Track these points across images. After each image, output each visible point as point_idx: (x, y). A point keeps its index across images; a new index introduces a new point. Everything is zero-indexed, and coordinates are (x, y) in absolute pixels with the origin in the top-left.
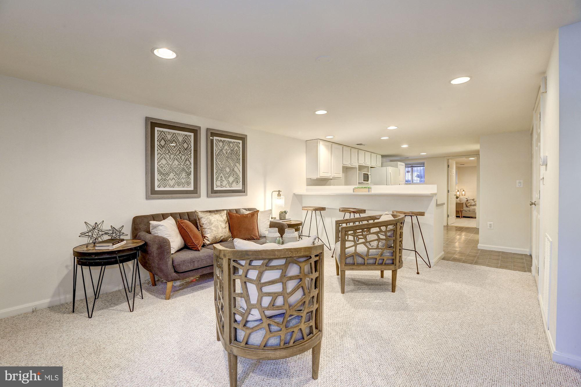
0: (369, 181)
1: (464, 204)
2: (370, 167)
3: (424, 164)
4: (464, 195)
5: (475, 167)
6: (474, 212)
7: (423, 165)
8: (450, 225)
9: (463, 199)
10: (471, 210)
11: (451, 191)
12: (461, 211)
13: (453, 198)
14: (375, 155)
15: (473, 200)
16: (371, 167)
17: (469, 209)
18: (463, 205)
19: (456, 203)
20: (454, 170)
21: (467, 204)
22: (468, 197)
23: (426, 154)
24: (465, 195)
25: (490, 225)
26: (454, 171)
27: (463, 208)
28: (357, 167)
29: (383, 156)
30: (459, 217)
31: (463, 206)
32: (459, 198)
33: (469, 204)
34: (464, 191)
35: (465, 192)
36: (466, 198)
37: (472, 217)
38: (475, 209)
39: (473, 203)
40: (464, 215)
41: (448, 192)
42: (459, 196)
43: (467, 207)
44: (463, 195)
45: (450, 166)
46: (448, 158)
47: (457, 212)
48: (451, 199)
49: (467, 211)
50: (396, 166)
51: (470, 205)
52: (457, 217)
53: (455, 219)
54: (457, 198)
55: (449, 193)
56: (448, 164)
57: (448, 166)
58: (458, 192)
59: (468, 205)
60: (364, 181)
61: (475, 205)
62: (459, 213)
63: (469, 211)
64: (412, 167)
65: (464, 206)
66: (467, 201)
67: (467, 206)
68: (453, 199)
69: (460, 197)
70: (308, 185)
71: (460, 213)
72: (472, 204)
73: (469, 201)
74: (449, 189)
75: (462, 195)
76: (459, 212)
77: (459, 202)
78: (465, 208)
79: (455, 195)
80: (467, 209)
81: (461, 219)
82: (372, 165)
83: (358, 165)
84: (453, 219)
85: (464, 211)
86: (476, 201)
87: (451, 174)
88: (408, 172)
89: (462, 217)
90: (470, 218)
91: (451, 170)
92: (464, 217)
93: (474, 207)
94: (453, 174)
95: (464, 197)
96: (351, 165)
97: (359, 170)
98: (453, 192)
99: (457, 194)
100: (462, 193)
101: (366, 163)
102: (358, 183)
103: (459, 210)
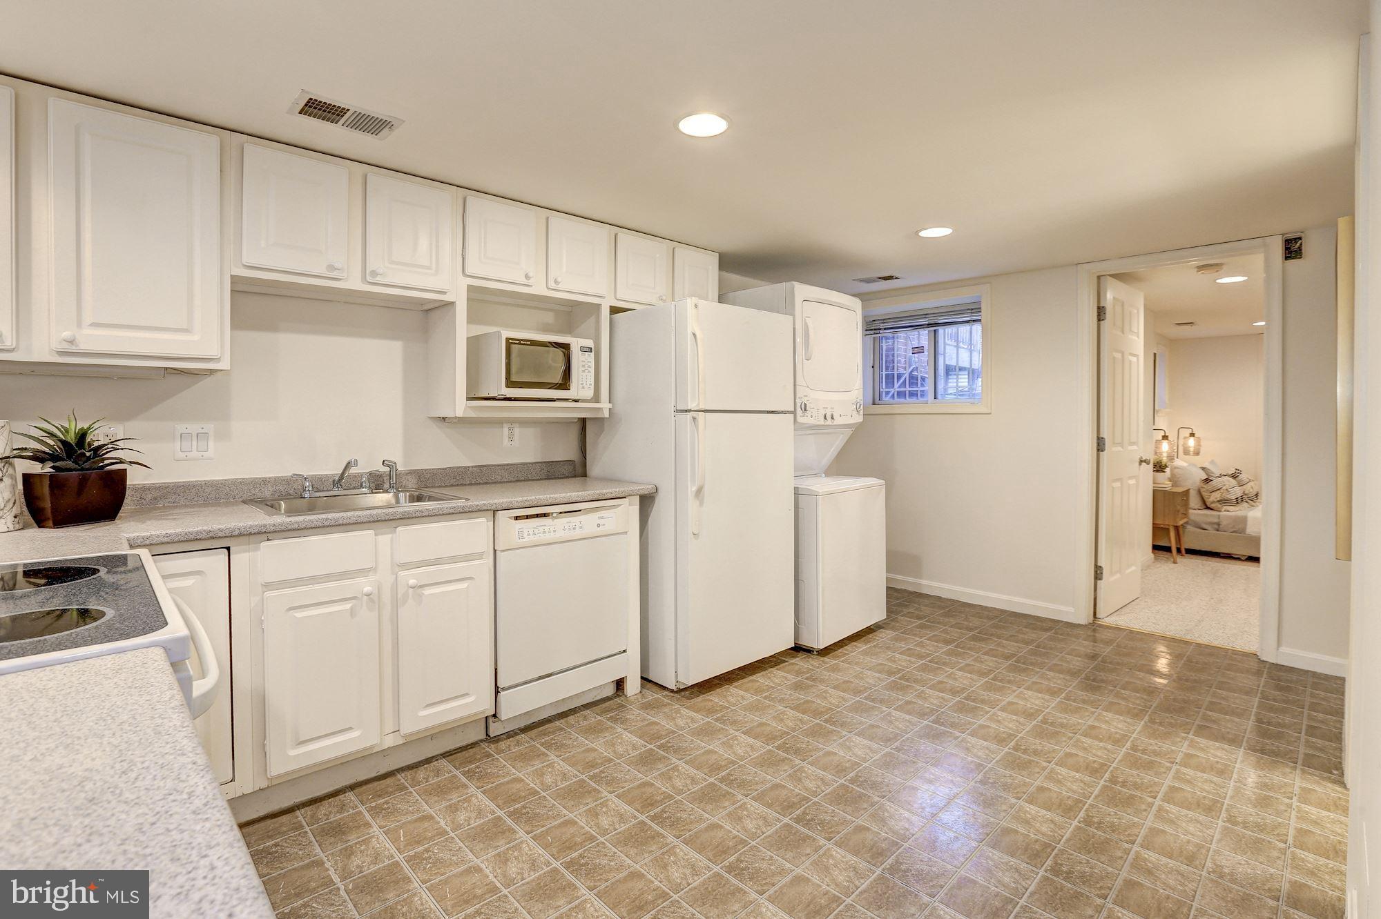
0: (576, 386)
1: (1193, 494)
2: (605, 312)
3: (979, 310)
4: (1192, 449)
6: (1240, 531)
7: (970, 313)
8: (1108, 621)
9: (1189, 469)
10: (1224, 523)
11: (1117, 444)
12: (1177, 528)
13: (1130, 478)
14: (659, 247)
15: (1234, 476)
16: (615, 310)
17: (1216, 520)
18: (1187, 501)
19: (1154, 491)
20: (1137, 335)
21: (1204, 494)
22: (1212, 462)
24: (1197, 453)
26: (1136, 343)
27: (1186, 515)
28: (457, 297)
29: (731, 263)
30: (1167, 549)
31: (1186, 506)
32: (1167, 470)
33: (1216, 496)
34: (1192, 435)
35: (1198, 440)
36: (1203, 469)
37: (1229, 557)
38: (1246, 518)
39: (1238, 492)
40: (1188, 543)
41: (1100, 445)
42: (1171, 458)
43: (1207, 508)
44: (1191, 453)
45: (1109, 313)
46: (1099, 269)
47: (1158, 530)
48: (1117, 485)
49: (1205, 527)
50: (787, 307)
51: (1223, 501)
52: (1156, 548)
53: (1146, 568)
54: (1159, 467)
55: (1104, 455)
56: (1099, 304)
57: (1099, 315)
59: (1211, 499)
61: (1244, 501)
62: (1168, 535)
63: (1218, 527)
64: (929, 325)
65: (1194, 501)
66: (1207, 481)
67: (1204, 502)
68: (1132, 482)
69: (1179, 462)
71: (1172, 534)
72: (1229, 497)
73: (1216, 482)
74: (1106, 434)
75: (1186, 452)
76: (1168, 529)
77: (1167, 485)
78: (1196, 513)
79: (1141, 462)
80: (1207, 515)
81: (1175, 562)
82: (625, 296)
83: (470, 289)
84: (1134, 568)
85: (1189, 527)
86: (1248, 480)
87: (1118, 356)
88: (916, 351)
89: (1179, 551)
90: (1218, 559)
91: (1119, 333)
92: (1191, 552)
93: (1237, 509)
94: (1132, 354)
95: (1194, 465)
96: (369, 278)
97: (471, 320)
98: (1135, 447)
99: (1161, 453)
100: (1183, 445)
101: (556, 282)
102: (469, 399)
103: (1168, 522)
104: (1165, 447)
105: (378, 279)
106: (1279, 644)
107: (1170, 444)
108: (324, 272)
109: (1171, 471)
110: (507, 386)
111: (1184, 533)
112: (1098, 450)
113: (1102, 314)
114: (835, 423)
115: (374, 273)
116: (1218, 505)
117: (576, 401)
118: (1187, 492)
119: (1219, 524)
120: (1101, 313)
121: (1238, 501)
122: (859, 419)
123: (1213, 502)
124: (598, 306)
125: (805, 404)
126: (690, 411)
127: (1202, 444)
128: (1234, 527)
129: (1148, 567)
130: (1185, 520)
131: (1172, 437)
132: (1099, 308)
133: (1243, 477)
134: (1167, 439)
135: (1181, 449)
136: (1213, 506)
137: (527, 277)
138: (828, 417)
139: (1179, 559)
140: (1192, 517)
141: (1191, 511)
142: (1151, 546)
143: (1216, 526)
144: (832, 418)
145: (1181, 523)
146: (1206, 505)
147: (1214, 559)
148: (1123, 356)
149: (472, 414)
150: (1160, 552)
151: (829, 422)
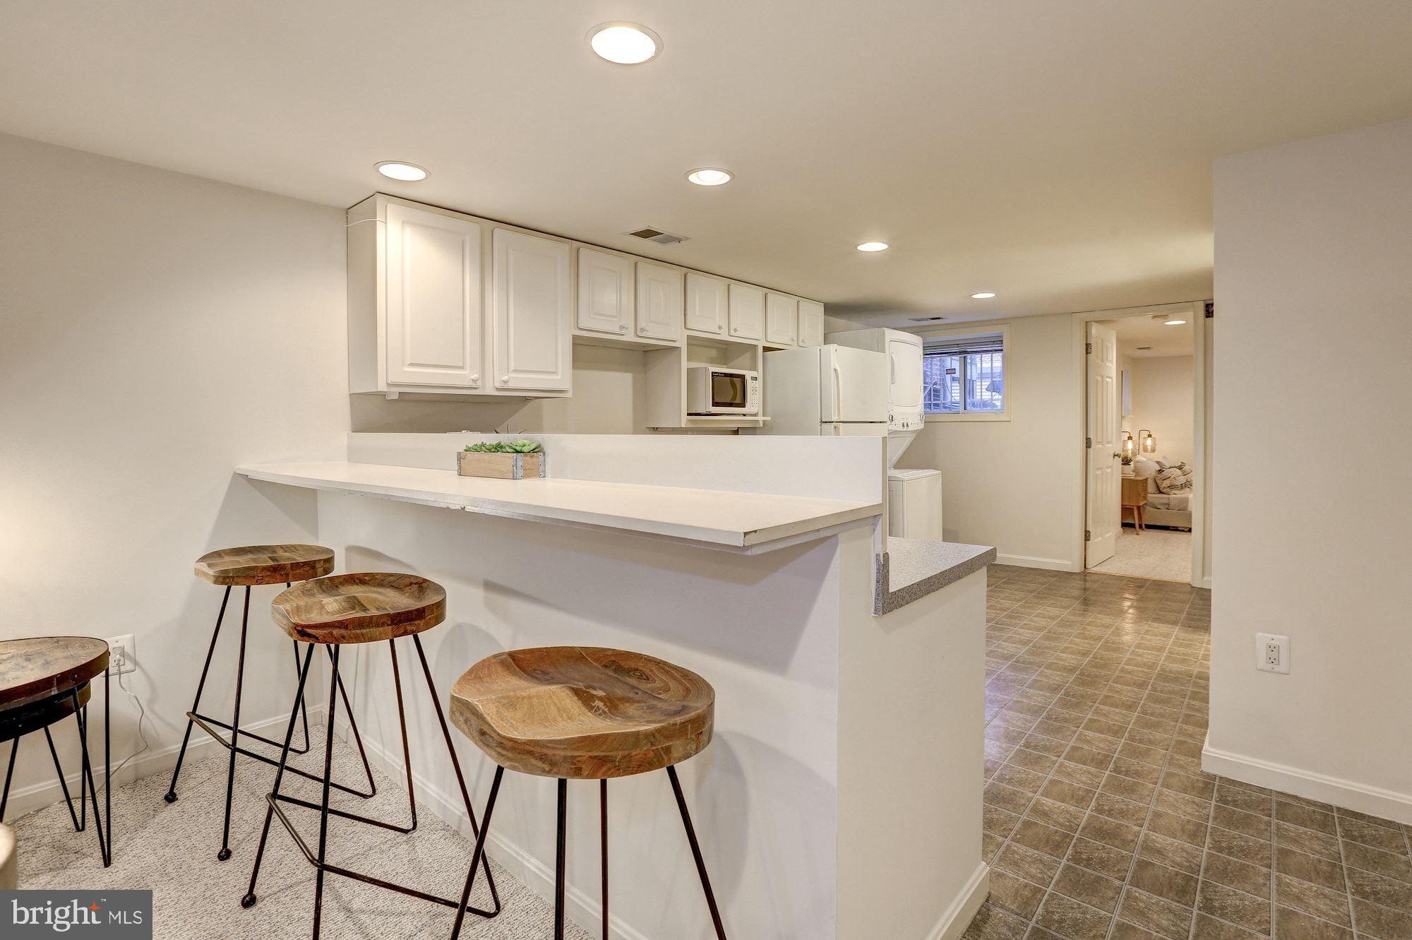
0: (748, 404)
1: (1150, 482)
2: (760, 350)
3: (1001, 341)
4: (1149, 447)
5: (1190, 356)
6: (1183, 509)
7: (994, 344)
8: (1095, 569)
9: (1147, 462)
10: (1172, 503)
11: (1098, 443)
12: (1139, 508)
13: (1108, 467)
14: (791, 302)
15: (1180, 468)
16: (766, 349)
17: (1167, 502)
18: (1146, 486)
19: (1122, 479)
20: (1112, 362)
21: (1158, 482)
22: (1164, 457)
23: (993, 295)
24: (1153, 451)
25: (1271, 648)
26: (1110, 367)
27: (1145, 498)
28: (682, 344)
30: (1133, 526)
31: (1145, 489)
32: (1132, 463)
33: (1167, 483)
34: (1150, 436)
35: (1154, 441)
36: (1158, 462)
37: (1176, 529)
38: (1186, 500)
39: (1182, 480)
40: (1146, 521)
41: (1088, 443)
42: (1134, 454)
43: (1161, 492)
44: (1149, 450)
45: (1093, 347)
46: (1087, 316)
47: (1126, 511)
48: (1099, 472)
49: (1159, 507)
51: (1172, 487)
52: (1124, 525)
53: (1117, 538)
54: (1126, 461)
55: (1090, 450)
56: (1087, 341)
57: (1087, 350)
58: (1130, 442)
59: (1163, 485)
60: (715, 404)
61: (1187, 485)
62: (1133, 514)
63: (1168, 506)
65: (1151, 487)
66: (1160, 471)
67: (1158, 487)
68: (1109, 470)
69: (1139, 458)
70: (361, 426)
71: (1135, 513)
72: (1176, 483)
73: (1167, 473)
74: (1091, 436)
75: (1145, 450)
76: (1132, 509)
77: (1132, 476)
78: (1153, 497)
79: (1115, 456)
80: (1158, 498)
81: (1137, 534)
82: (774, 340)
83: (689, 337)
84: (1110, 534)
85: (1147, 507)
86: (1189, 471)
87: (1100, 379)
88: (949, 372)
89: (1140, 526)
90: (1168, 531)
91: (1100, 362)
92: (1149, 527)
93: (1182, 492)
94: (1108, 377)
95: (1151, 459)
96: (639, 334)
97: (689, 360)
98: (1110, 445)
99: (1127, 450)
100: (1143, 444)
101: (735, 330)
102: (689, 414)
103: (1133, 503)
104: (1130, 445)
105: (644, 334)
106: (1203, 574)
107: (1134, 442)
108: (617, 331)
109: (1135, 463)
110: (713, 406)
111: (1144, 511)
112: (1087, 447)
113: (1089, 349)
114: (910, 429)
115: (642, 330)
116: (1168, 490)
117: (744, 415)
118: (1146, 479)
119: (1168, 504)
120: (1088, 346)
121: (1182, 487)
122: (922, 426)
123: (1165, 488)
124: (755, 346)
125: (892, 416)
126: (832, 422)
127: (1157, 443)
128: (1178, 506)
129: (1119, 537)
130: (1144, 502)
131: (1135, 437)
132: (1087, 344)
133: (1186, 468)
134: (1132, 439)
135: (1141, 447)
136: (1164, 491)
137: (720, 328)
138: (905, 425)
139: (1141, 532)
140: (1150, 500)
141: (1149, 495)
142: (1121, 524)
143: (1167, 506)
144: (907, 426)
145: (1141, 504)
146: (1159, 490)
147: (1165, 531)
148: (1102, 378)
149: (690, 426)
150: (1127, 528)
151: (905, 429)
